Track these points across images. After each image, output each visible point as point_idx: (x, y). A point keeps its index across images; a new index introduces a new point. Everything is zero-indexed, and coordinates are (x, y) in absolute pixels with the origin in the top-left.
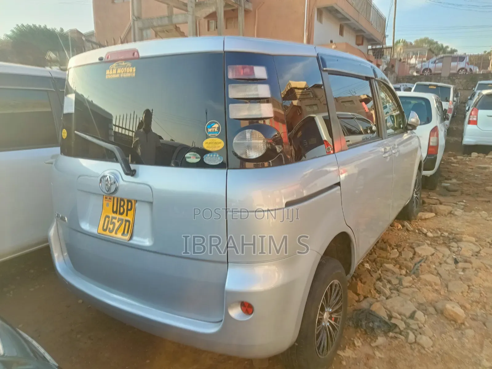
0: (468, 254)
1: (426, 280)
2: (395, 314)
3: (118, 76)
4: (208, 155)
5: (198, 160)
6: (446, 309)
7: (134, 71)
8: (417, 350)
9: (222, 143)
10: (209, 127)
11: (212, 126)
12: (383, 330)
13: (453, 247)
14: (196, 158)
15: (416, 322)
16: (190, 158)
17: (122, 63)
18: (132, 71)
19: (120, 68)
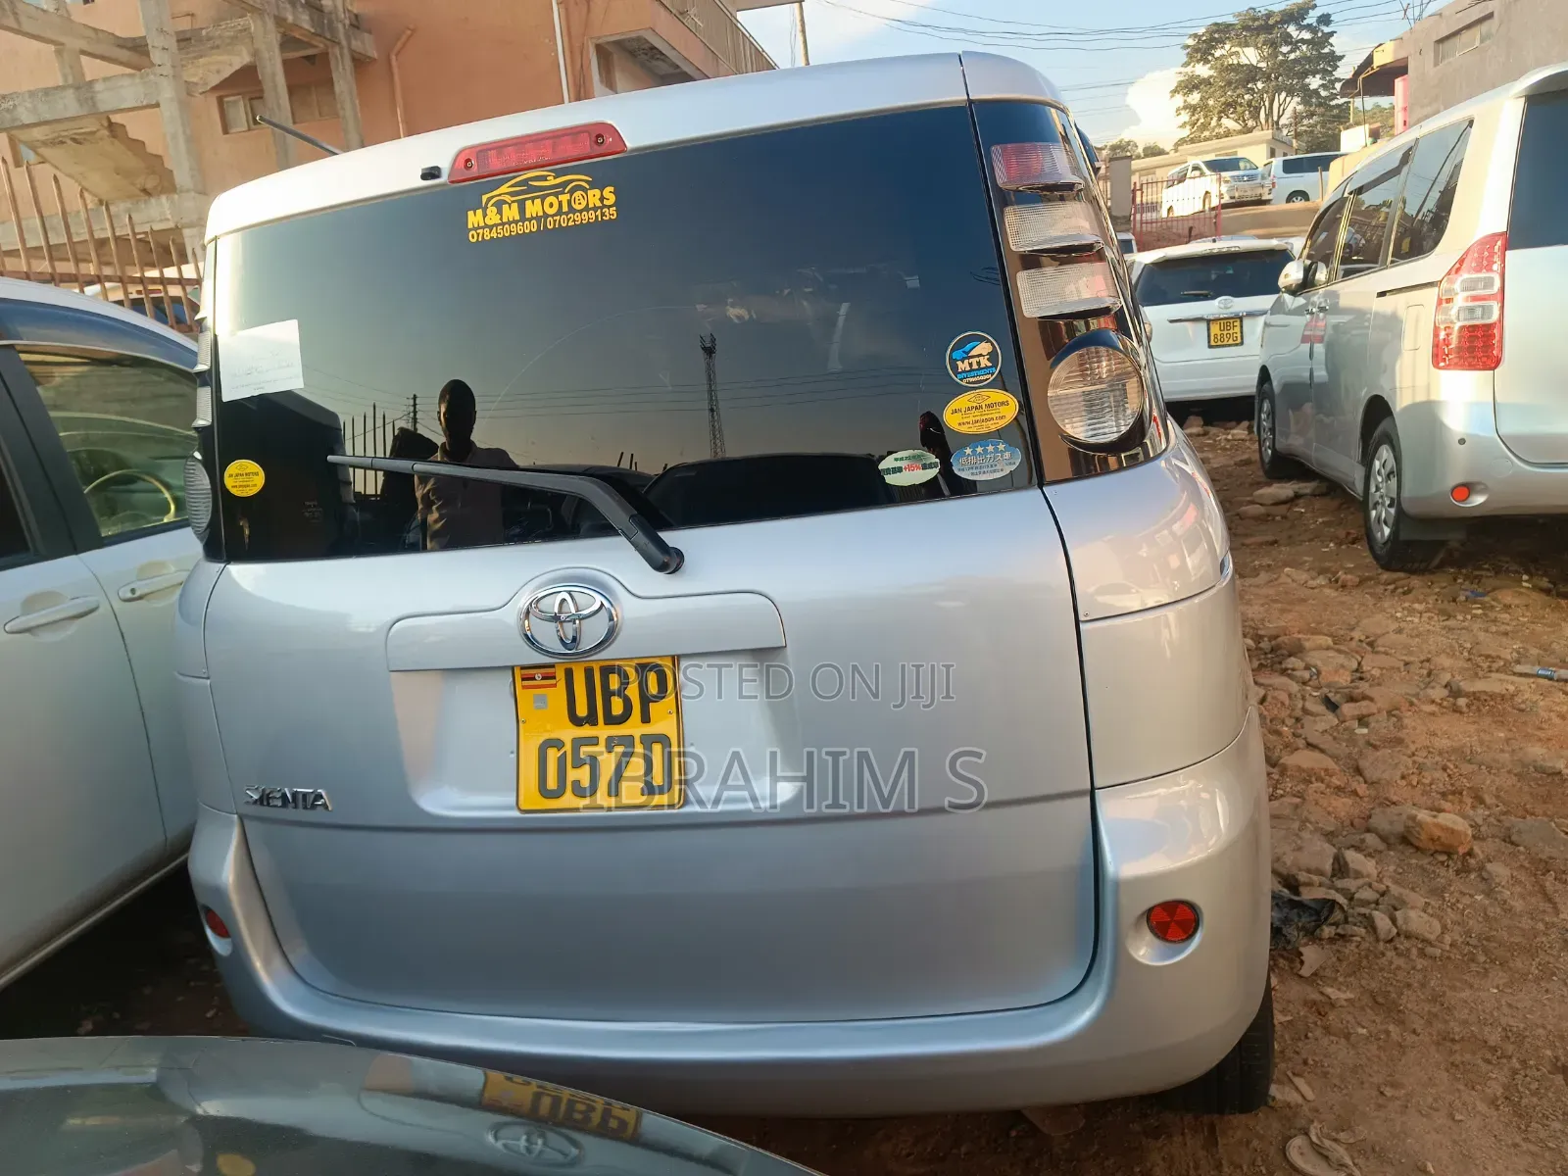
1: (1300, 769)
2: (1303, 877)
3: (530, 226)
4: (968, 451)
5: (932, 473)
6: (1420, 824)
7: (611, 199)
8: (1414, 951)
9: (1011, 403)
10: (957, 354)
11: (971, 350)
12: (1300, 924)
13: (1293, 670)
14: (925, 467)
15: (1360, 882)
16: (899, 470)
17: (544, 178)
18: (599, 204)
19: (537, 197)
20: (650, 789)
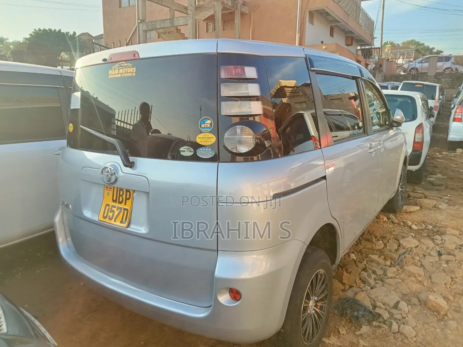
0: (452, 247)
1: (410, 272)
2: (379, 304)
3: (119, 75)
4: (201, 149)
5: (192, 153)
6: (429, 300)
7: (135, 71)
8: (400, 339)
9: (214, 138)
10: (202, 122)
11: (206, 122)
12: (367, 319)
13: (436, 240)
14: (190, 152)
15: (400, 312)
16: (184, 151)
17: (123, 64)
18: (132, 71)
19: (122, 68)
20: (121, 222)
